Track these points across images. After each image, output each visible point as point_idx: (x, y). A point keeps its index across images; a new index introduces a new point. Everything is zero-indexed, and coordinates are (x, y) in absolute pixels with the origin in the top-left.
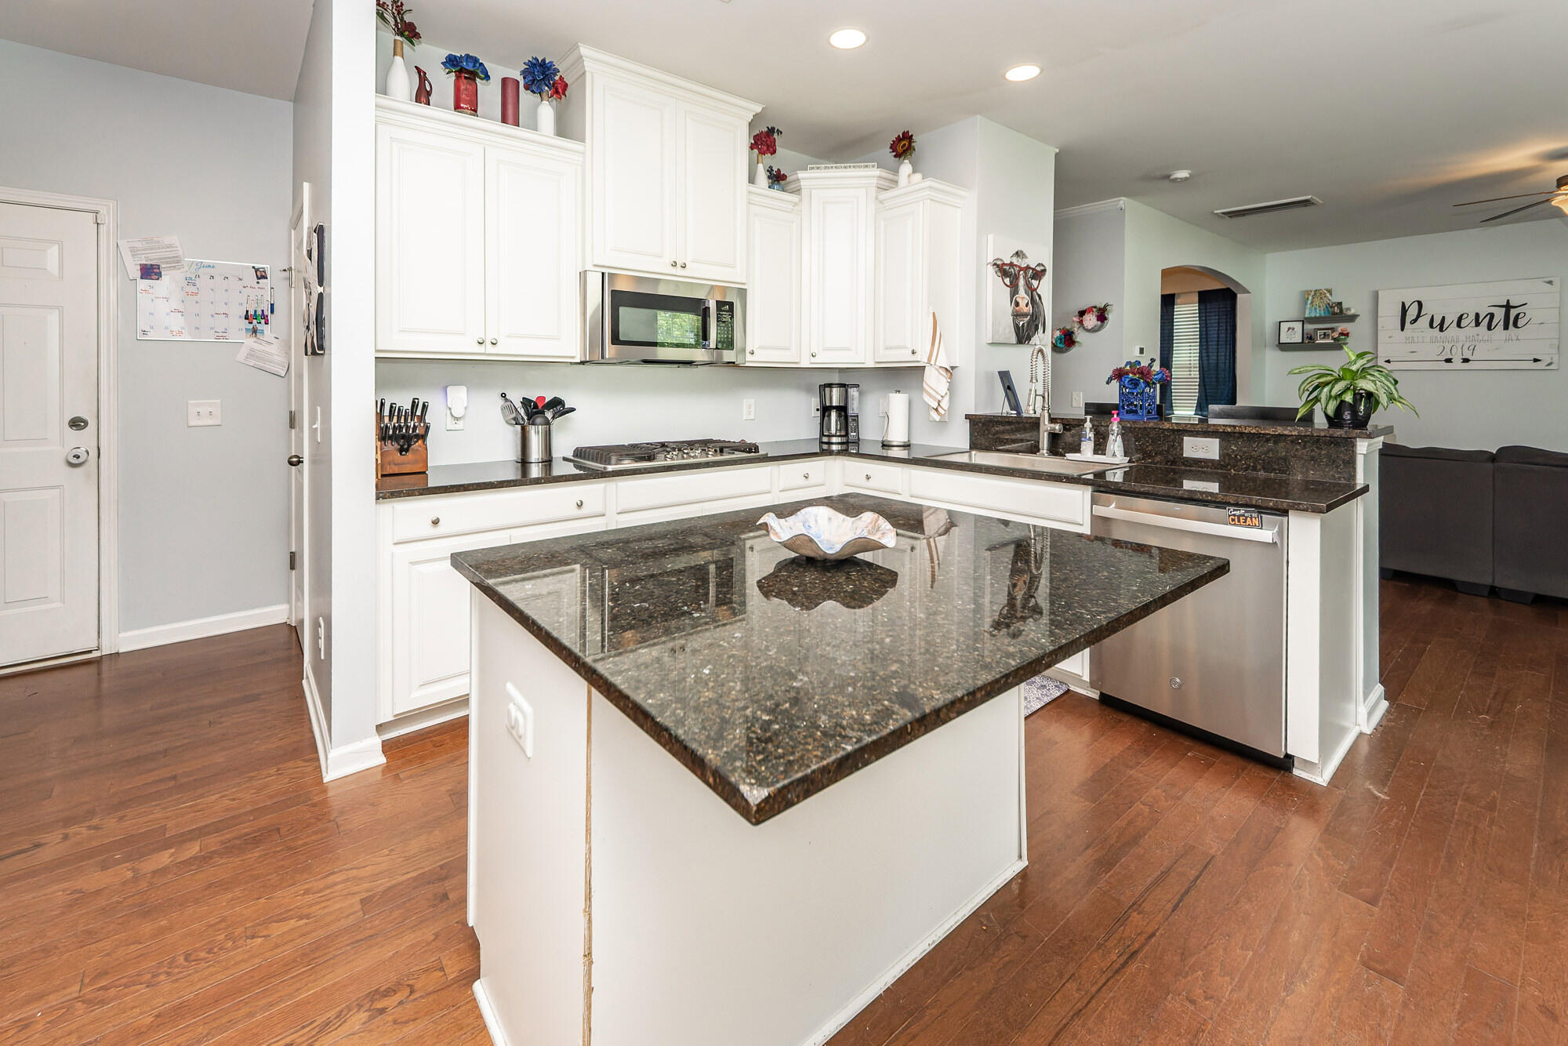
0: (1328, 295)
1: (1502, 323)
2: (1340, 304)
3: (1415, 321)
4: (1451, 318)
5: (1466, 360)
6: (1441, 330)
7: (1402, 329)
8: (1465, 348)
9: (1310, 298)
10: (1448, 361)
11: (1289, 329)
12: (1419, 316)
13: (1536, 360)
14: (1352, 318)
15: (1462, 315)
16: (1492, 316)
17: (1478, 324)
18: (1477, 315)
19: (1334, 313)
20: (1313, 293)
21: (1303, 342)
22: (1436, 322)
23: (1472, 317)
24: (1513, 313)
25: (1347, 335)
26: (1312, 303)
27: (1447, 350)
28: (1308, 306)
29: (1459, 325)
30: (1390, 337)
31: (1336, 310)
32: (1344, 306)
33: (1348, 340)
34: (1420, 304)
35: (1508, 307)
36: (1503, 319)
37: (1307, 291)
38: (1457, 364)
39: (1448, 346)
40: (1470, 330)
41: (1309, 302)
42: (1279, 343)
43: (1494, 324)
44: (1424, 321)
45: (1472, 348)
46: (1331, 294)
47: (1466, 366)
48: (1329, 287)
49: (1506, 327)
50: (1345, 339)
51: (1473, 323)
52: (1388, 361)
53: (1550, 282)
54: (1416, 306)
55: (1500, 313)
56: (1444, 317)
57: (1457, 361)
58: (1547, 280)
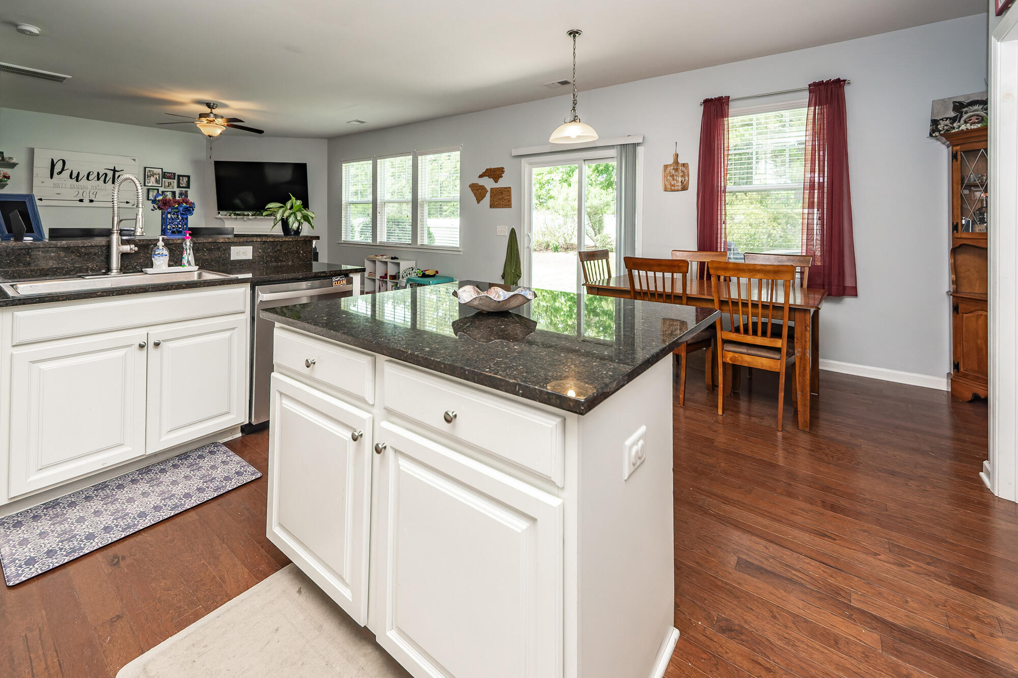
1: (111, 180)
2: (2, 153)
3: (60, 173)
4: (83, 174)
5: (91, 201)
6: (77, 180)
7: (52, 177)
8: (91, 194)
10: (81, 201)
12: (63, 170)
13: (127, 202)
14: (14, 165)
15: (90, 173)
16: (106, 175)
17: (98, 179)
18: (98, 174)
22: (74, 175)
23: (96, 174)
24: (117, 174)
25: (8, 177)
27: (81, 194)
29: (88, 179)
30: (44, 182)
33: (10, 181)
34: (63, 161)
35: (114, 171)
36: (111, 178)
38: (86, 203)
39: (81, 192)
40: (94, 182)
43: (107, 180)
44: (66, 174)
45: (95, 193)
47: (91, 204)
49: (113, 183)
50: (6, 181)
51: (96, 178)
52: (41, 199)
53: (133, 160)
54: (61, 163)
55: (110, 174)
56: (79, 173)
57: (86, 201)
58: (133, 158)
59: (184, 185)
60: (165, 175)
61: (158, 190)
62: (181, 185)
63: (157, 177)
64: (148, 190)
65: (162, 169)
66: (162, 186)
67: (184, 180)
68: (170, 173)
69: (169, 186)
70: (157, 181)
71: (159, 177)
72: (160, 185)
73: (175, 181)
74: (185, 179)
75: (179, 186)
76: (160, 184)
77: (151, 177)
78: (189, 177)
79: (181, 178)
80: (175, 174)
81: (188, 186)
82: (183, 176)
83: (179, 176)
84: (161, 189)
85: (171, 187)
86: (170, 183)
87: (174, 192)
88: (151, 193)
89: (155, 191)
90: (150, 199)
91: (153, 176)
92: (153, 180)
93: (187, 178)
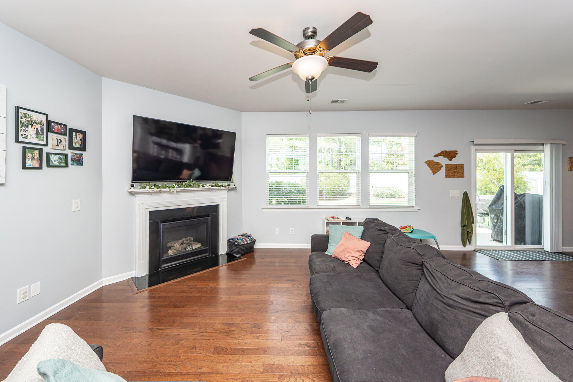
59: (78, 146)
60: (50, 126)
61: (41, 151)
62: (74, 145)
63: (39, 127)
64: (24, 149)
65: (46, 115)
66: (46, 145)
67: (78, 138)
68: (58, 124)
69: (58, 145)
70: (38, 136)
71: (42, 129)
72: (44, 143)
73: (67, 138)
74: (80, 136)
75: (71, 147)
76: (43, 141)
77: (27, 126)
78: (84, 133)
79: (74, 133)
80: (66, 126)
81: (83, 148)
82: (77, 131)
83: (72, 131)
84: (46, 150)
85: (61, 147)
86: (59, 141)
87: (66, 155)
88: (29, 155)
89: (36, 152)
90: (27, 165)
91: (32, 125)
92: (31, 131)
93: (81, 135)
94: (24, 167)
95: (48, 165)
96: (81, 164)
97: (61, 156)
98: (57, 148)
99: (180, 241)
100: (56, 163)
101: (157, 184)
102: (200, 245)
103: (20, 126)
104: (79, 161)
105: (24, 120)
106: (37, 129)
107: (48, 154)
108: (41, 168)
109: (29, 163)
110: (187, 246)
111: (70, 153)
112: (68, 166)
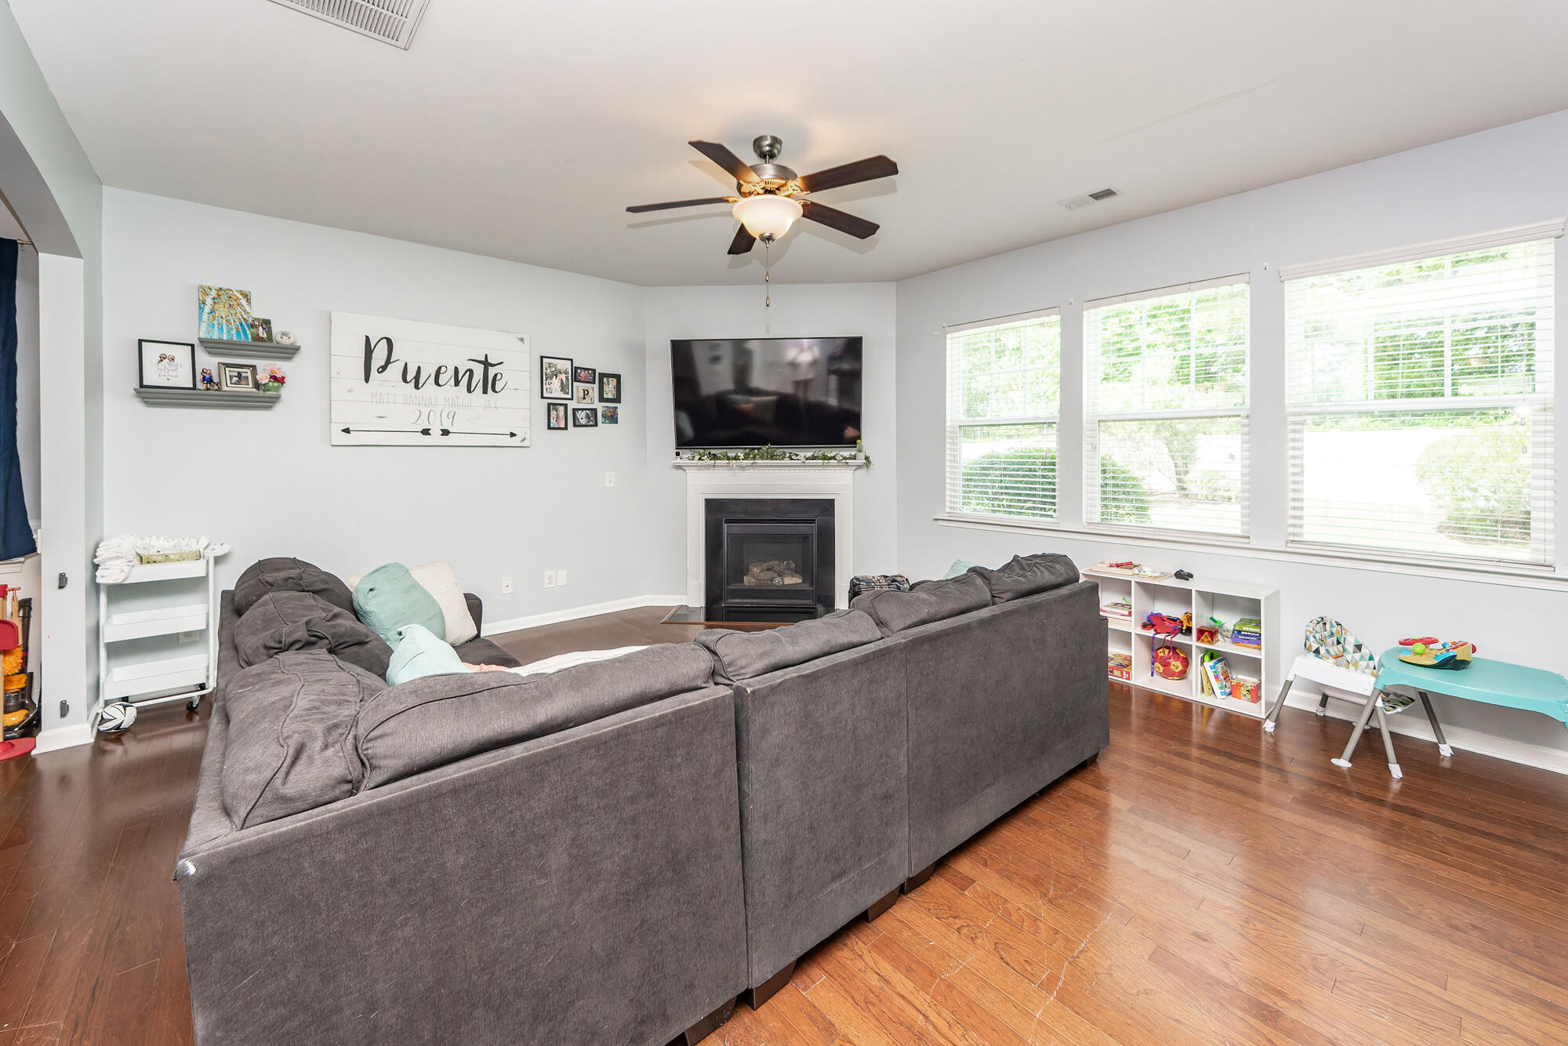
0: (243, 302)
1: (481, 385)
2: (266, 323)
3: (384, 368)
4: (428, 371)
5: (445, 432)
6: (417, 387)
7: (367, 380)
8: (444, 415)
9: (209, 301)
10: (426, 432)
11: (162, 358)
12: (388, 362)
13: (513, 435)
14: (290, 352)
15: (440, 368)
16: (471, 371)
17: (457, 383)
18: (456, 370)
19: (257, 338)
20: (213, 293)
21: (194, 388)
22: (411, 375)
23: (451, 372)
24: (492, 371)
25: (281, 381)
26: (212, 312)
27: (424, 417)
28: (205, 317)
29: (437, 383)
30: (350, 391)
31: (262, 333)
32: (276, 329)
33: (284, 392)
34: (389, 342)
35: (486, 364)
36: (481, 381)
37: (201, 286)
38: (435, 437)
39: (425, 411)
40: (449, 390)
41: (207, 309)
42: (142, 385)
43: (473, 385)
44: (395, 370)
45: (451, 415)
46: (248, 301)
47: (446, 440)
48: (246, 289)
49: (485, 392)
50: (277, 389)
51: (452, 382)
52: (347, 431)
53: (522, 340)
54: (384, 344)
55: (478, 370)
56: (419, 368)
57: (436, 432)
58: (520, 336)
59: (610, 396)
60: (576, 374)
61: (566, 406)
62: (605, 396)
63: (563, 376)
64: (549, 404)
65: (572, 360)
66: (572, 399)
67: (611, 385)
68: (585, 370)
69: (584, 398)
70: (563, 388)
71: (567, 378)
72: (570, 397)
73: (596, 386)
74: (613, 382)
75: (602, 399)
76: (568, 394)
77: (551, 378)
78: (618, 377)
79: (605, 380)
80: (594, 371)
81: (618, 400)
82: (609, 376)
83: (602, 376)
84: (572, 405)
85: (588, 400)
86: (586, 392)
87: (595, 411)
88: (553, 413)
89: (561, 408)
90: (552, 426)
91: (556, 376)
92: (556, 384)
93: (615, 380)
94: (549, 428)
95: (575, 426)
96: (616, 421)
97: (589, 412)
98: (584, 401)
99: (765, 565)
100: (583, 422)
101: (713, 452)
102: (800, 581)
103: (544, 379)
104: (612, 418)
105: (549, 371)
106: (562, 380)
107: (574, 410)
108: (566, 428)
109: (553, 423)
110: (776, 575)
111: (600, 407)
112: (596, 425)
